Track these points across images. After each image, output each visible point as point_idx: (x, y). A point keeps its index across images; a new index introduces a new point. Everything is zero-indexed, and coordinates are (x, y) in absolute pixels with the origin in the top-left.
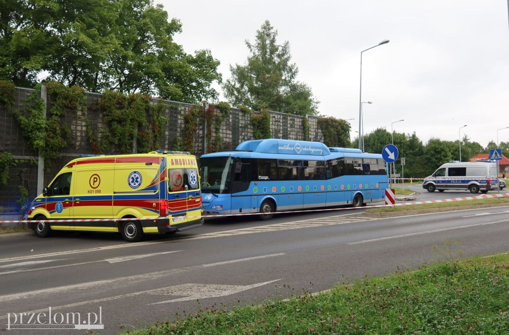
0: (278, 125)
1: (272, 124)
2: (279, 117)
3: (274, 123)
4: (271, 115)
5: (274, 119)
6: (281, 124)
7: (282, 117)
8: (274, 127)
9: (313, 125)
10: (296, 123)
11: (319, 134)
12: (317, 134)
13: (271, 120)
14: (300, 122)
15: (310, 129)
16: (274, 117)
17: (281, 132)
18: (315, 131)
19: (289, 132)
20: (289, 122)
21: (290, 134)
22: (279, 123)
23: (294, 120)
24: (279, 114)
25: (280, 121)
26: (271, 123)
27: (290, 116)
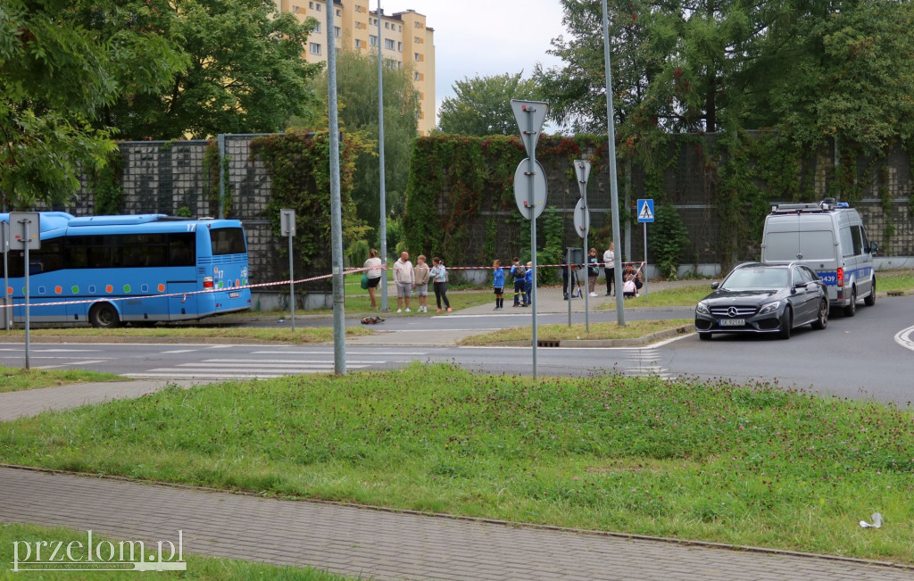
0: (148, 167)
1: (135, 166)
2: (150, 149)
3: (138, 163)
4: (132, 150)
5: (138, 156)
6: (156, 164)
7: (156, 149)
8: (138, 171)
9: (241, 154)
10: (193, 156)
11: (258, 171)
12: (251, 173)
13: (132, 157)
14: (203, 152)
15: (231, 164)
16: (139, 152)
17: (156, 178)
18: (246, 167)
19: (174, 177)
20: (174, 156)
21: (177, 180)
22: (151, 163)
23: (188, 151)
24: (149, 145)
25: (151, 159)
26: (132, 164)
27: (175, 144)
